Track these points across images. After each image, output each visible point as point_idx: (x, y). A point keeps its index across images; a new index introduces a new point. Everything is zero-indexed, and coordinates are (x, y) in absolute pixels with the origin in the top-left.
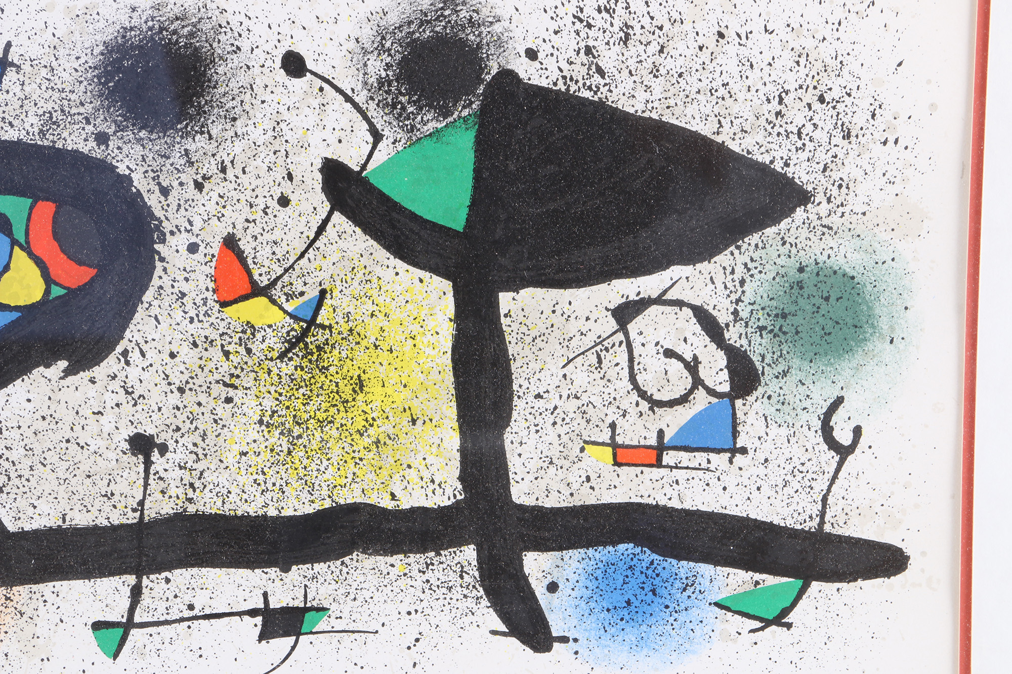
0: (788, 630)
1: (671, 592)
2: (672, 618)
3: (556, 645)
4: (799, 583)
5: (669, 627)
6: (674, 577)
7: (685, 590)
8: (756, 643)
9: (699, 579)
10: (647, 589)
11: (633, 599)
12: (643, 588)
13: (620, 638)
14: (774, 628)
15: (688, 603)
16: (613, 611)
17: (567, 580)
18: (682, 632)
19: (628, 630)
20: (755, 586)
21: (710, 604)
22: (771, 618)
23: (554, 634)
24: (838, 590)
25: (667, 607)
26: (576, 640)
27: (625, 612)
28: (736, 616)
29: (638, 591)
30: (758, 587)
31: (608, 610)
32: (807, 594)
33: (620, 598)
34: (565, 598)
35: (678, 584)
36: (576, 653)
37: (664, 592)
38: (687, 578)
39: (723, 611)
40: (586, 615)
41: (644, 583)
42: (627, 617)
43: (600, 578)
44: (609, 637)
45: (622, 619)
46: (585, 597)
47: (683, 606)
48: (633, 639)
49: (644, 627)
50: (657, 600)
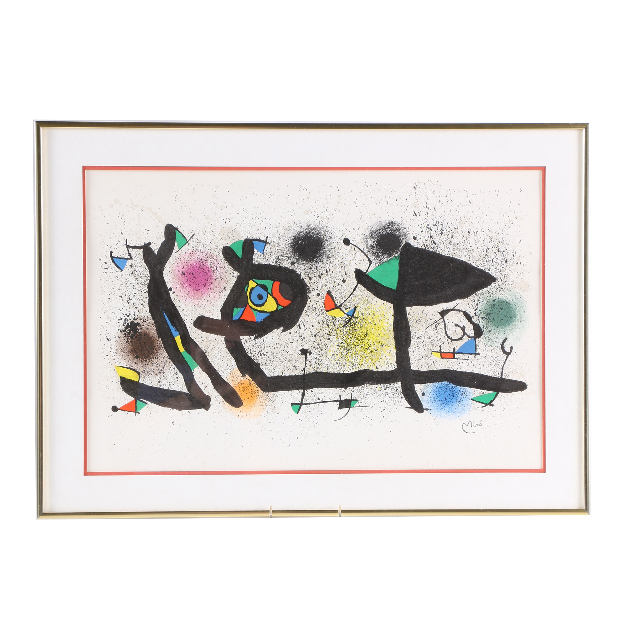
0: (493, 406)
1: (458, 395)
2: (459, 403)
3: (424, 411)
4: (496, 393)
5: (458, 406)
6: (459, 391)
7: (462, 395)
8: (483, 411)
9: (466, 392)
10: (451, 395)
11: (447, 398)
12: (450, 394)
13: (443, 409)
14: (488, 406)
15: (463, 399)
16: (441, 401)
17: (428, 392)
18: (462, 407)
19: (446, 407)
20: (483, 394)
21: (470, 399)
22: (487, 403)
23: (424, 408)
24: (507, 395)
25: (457, 400)
26: (430, 410)
27: (445, 401)
28: (477, 402)
29: (449, 395)
30: (484, 394)
31: (440, 401)
32: (498, 396)
33: (443, 397)
34: (427, 397)
35: (460, 393)
36: (431, 413)
37: (456, 396)
38: (463, 392)
39: (474, 401)
40: (433, 402)
41: (450, 393)
42: (445, 403)
43: (437, 392)
44: (440, 409)
45: (444, 404)
46: (433, 397)
47: (462, 400)
48: (447, 409)
49: (450, 406)
50: (454, 398)
